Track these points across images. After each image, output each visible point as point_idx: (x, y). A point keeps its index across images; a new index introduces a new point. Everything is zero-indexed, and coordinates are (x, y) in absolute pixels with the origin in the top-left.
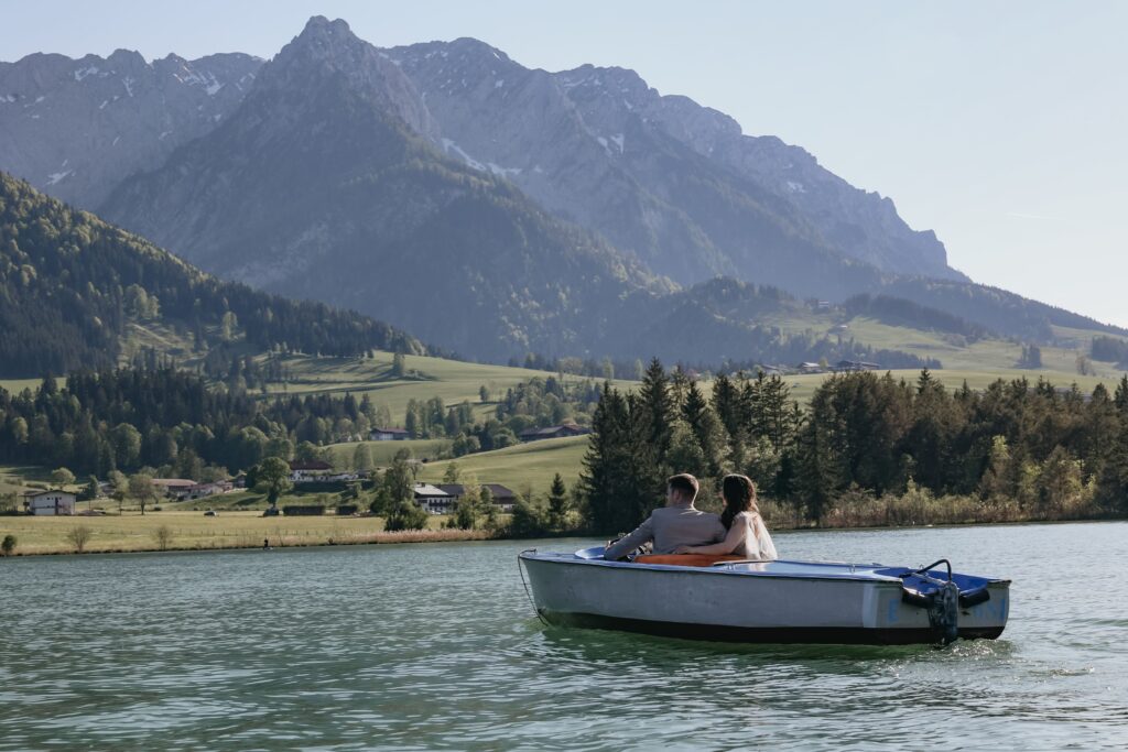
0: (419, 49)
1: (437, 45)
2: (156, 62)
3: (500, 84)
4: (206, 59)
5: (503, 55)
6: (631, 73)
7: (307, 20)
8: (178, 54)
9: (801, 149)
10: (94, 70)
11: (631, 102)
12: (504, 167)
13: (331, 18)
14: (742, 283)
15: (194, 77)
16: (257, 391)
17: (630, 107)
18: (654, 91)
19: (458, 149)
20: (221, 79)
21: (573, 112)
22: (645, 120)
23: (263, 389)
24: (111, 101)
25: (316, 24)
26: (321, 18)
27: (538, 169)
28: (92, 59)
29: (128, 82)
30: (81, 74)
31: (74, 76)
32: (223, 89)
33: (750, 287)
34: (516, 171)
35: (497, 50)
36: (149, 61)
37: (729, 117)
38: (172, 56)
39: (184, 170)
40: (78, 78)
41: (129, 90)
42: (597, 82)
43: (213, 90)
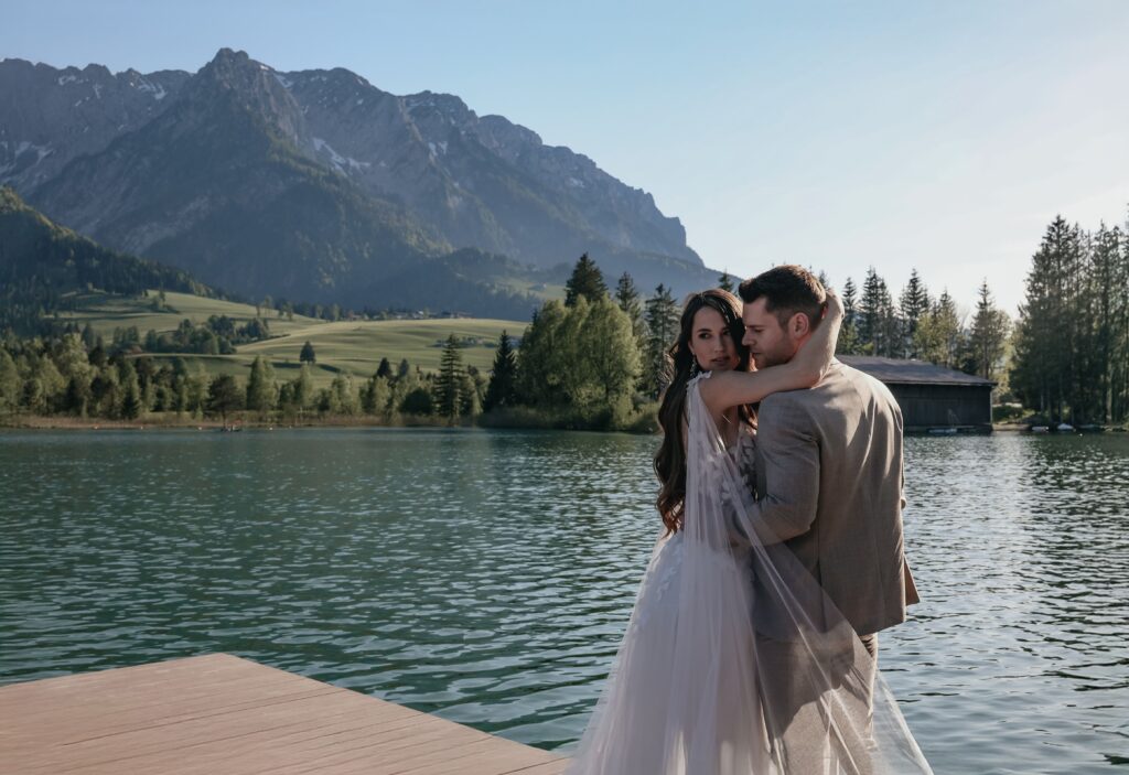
0: (308, 74)
1: (320, 72)
2: (119, 75)
3: (360, 102)
4: (157, 73)
5: (365, 81)
6: (457, 99)
7: (217, 50)
8: (136, 69)
9: (585, 157)
10: (73, 78)
11: (455, 119)
12: (359, 161)
13: (236, 50)
14: (482, 251)
15: (146, 86)
16: (51, 316)
17: (453, 122)
18: (473, 112)
19: (327, 147)
20: (167, 88)
21: (410, 124)
22: (463, 133)
23: (56, 315)
24: (84, 101)
25: (224, 54)
26: (228, 50)
27: (383, 164)
28: (72, 70)
29: (97, 88)
30: (64, 80)
31: (58, 81)
32: (166, 97)
33: (487, 255)
34: (367, 165)
35: (361, 78)
36: (113, 73)
37: (533, 132)
38: (130, 70)
39: (118, 154)
40: (61, 83)
41: (97, 93)
42: (432, 104)
43: (159, 96)
